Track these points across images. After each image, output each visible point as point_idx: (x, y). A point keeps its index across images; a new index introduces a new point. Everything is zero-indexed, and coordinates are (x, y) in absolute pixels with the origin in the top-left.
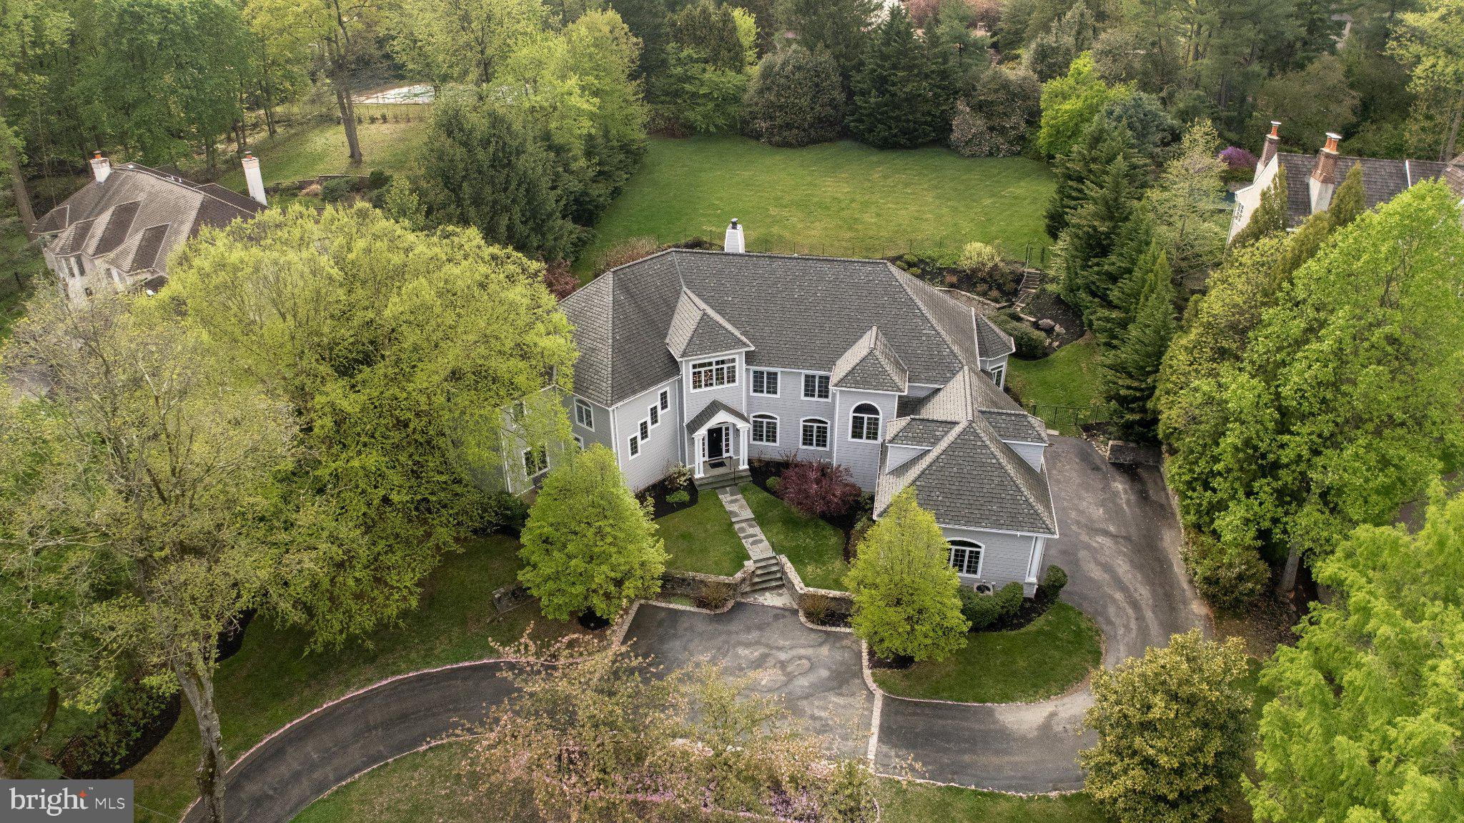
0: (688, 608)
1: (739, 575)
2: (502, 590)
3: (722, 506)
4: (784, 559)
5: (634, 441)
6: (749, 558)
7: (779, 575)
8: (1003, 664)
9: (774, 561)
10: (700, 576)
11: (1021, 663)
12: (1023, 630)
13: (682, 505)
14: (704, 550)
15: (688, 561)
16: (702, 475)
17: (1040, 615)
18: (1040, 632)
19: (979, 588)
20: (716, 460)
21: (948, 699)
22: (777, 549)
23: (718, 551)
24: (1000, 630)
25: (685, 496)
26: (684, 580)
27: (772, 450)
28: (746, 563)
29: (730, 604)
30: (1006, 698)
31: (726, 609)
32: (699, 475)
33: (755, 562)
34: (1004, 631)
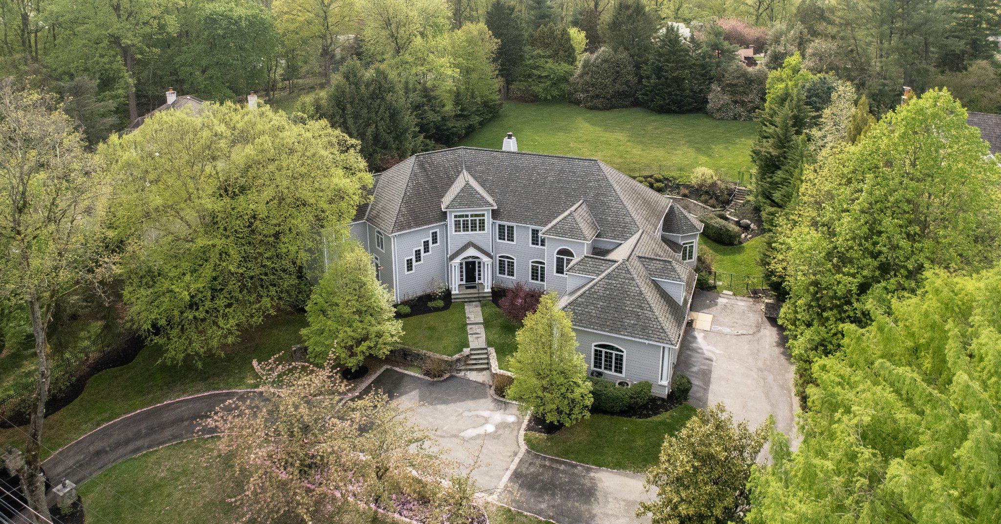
0: (417, 375)
1: (457, 356)
2: (299, 346)
3: (465, 313)
4: (492, 350)
5: (409, 262)
6: (468, 346)
7: (486, 361)
8: (624, 441)
9: (485, 351)
10: (429, 354)
11: (639, 443)
12: (649, 419)
13: (437, 309)
14: (439, 339)
15: (426, 343)
16: (457, 292)
17: (667, 411)
18: (663, 423)
19: (620, 384)
20: (471, 284)
21: (573, 460)
22: (489, 344)
23: (449, 341)
24: (630, 417)
25: (441, 303)
26: (418, 355)
27: (509, 281)
28: (465, 350)
29: (446, 376)
30: (618, 465)
31: (442, 379)
32: (455, 291)
33: (471, 350)
34: (634, 418)
